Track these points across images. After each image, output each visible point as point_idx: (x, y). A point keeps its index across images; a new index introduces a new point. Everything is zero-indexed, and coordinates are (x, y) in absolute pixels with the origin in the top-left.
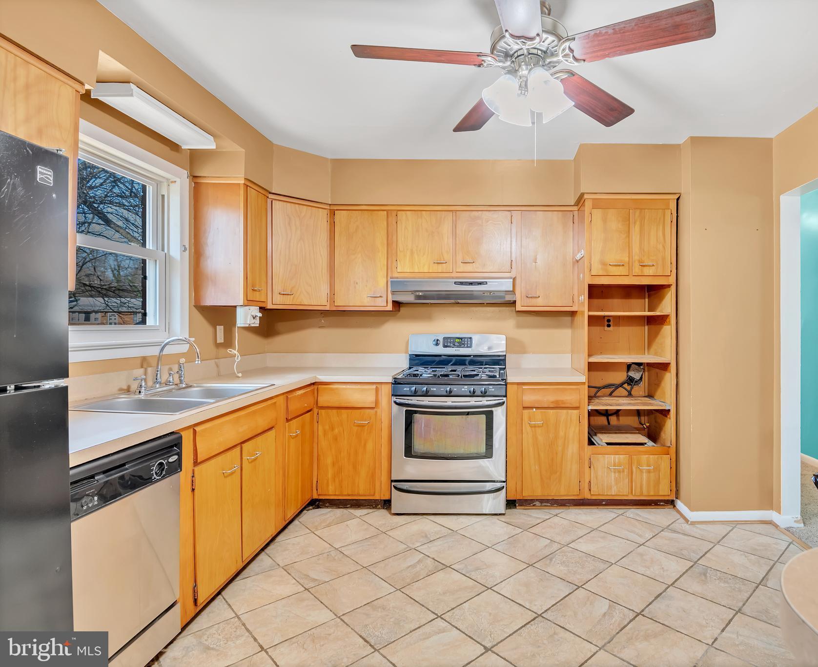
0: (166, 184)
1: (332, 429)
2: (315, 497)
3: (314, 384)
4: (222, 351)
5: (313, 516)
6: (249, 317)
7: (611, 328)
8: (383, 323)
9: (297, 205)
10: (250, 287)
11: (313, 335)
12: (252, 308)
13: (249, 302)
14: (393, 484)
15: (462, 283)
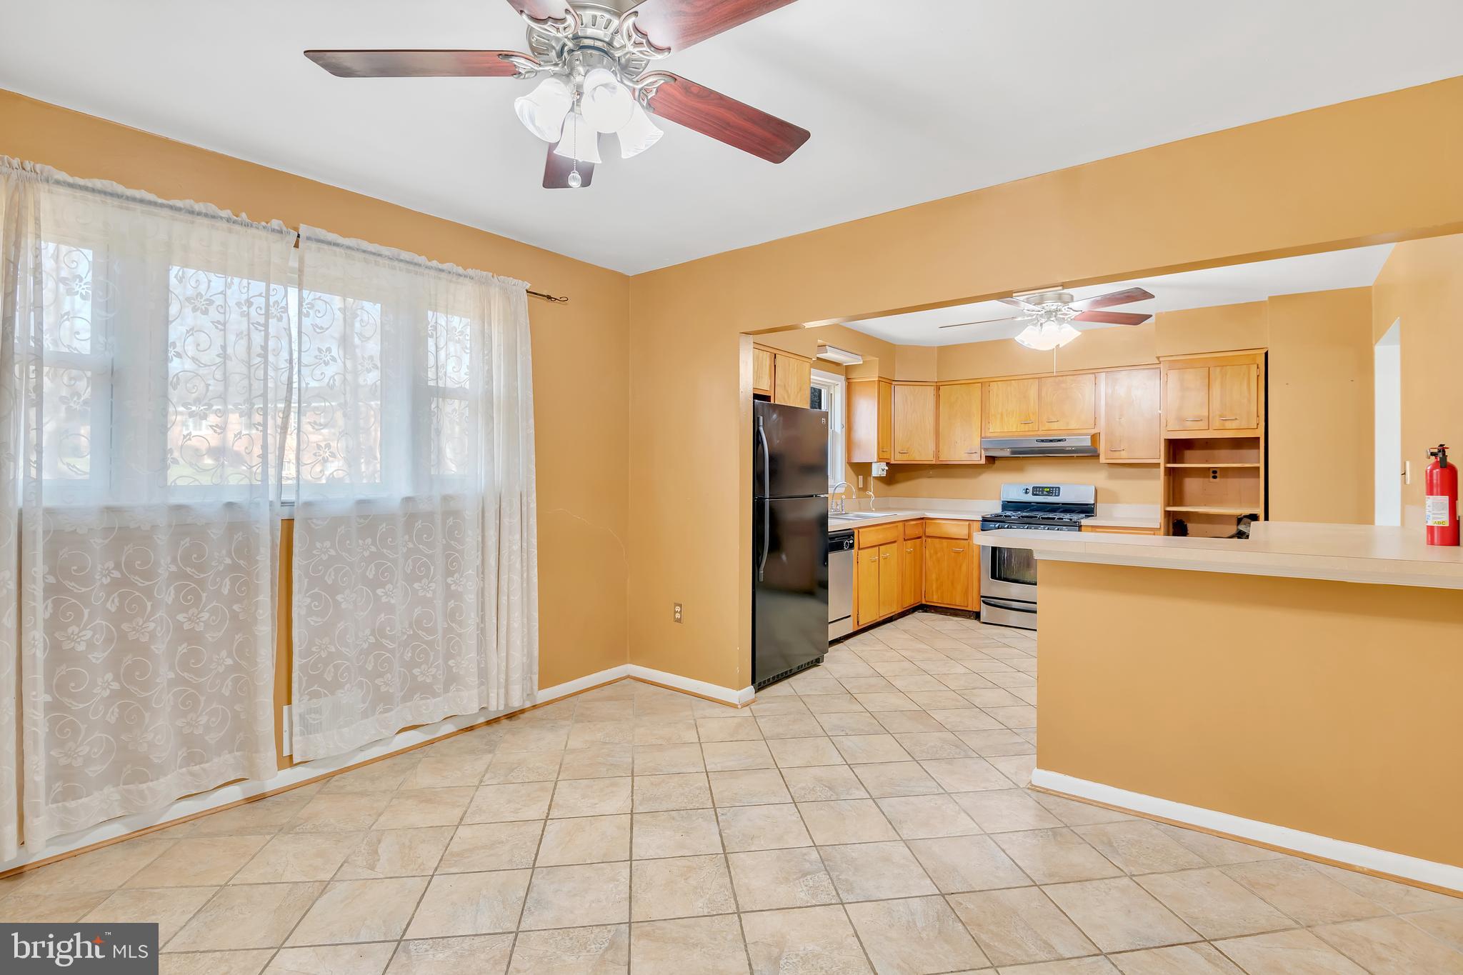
0: (833, 387)
1: (936, 553)
2: (924, 602)
3: (922, 519)
4: (861, 493)
5: (919, 617)
6: (880, 470)
7: (1217, 480)
8: (980, 474)
9: (911, 387)
10: (881, 449)
11: (924, 483)
12: (882, 463)
13: (880, 460)
14: (982, 599)
15: (1043, 441)
